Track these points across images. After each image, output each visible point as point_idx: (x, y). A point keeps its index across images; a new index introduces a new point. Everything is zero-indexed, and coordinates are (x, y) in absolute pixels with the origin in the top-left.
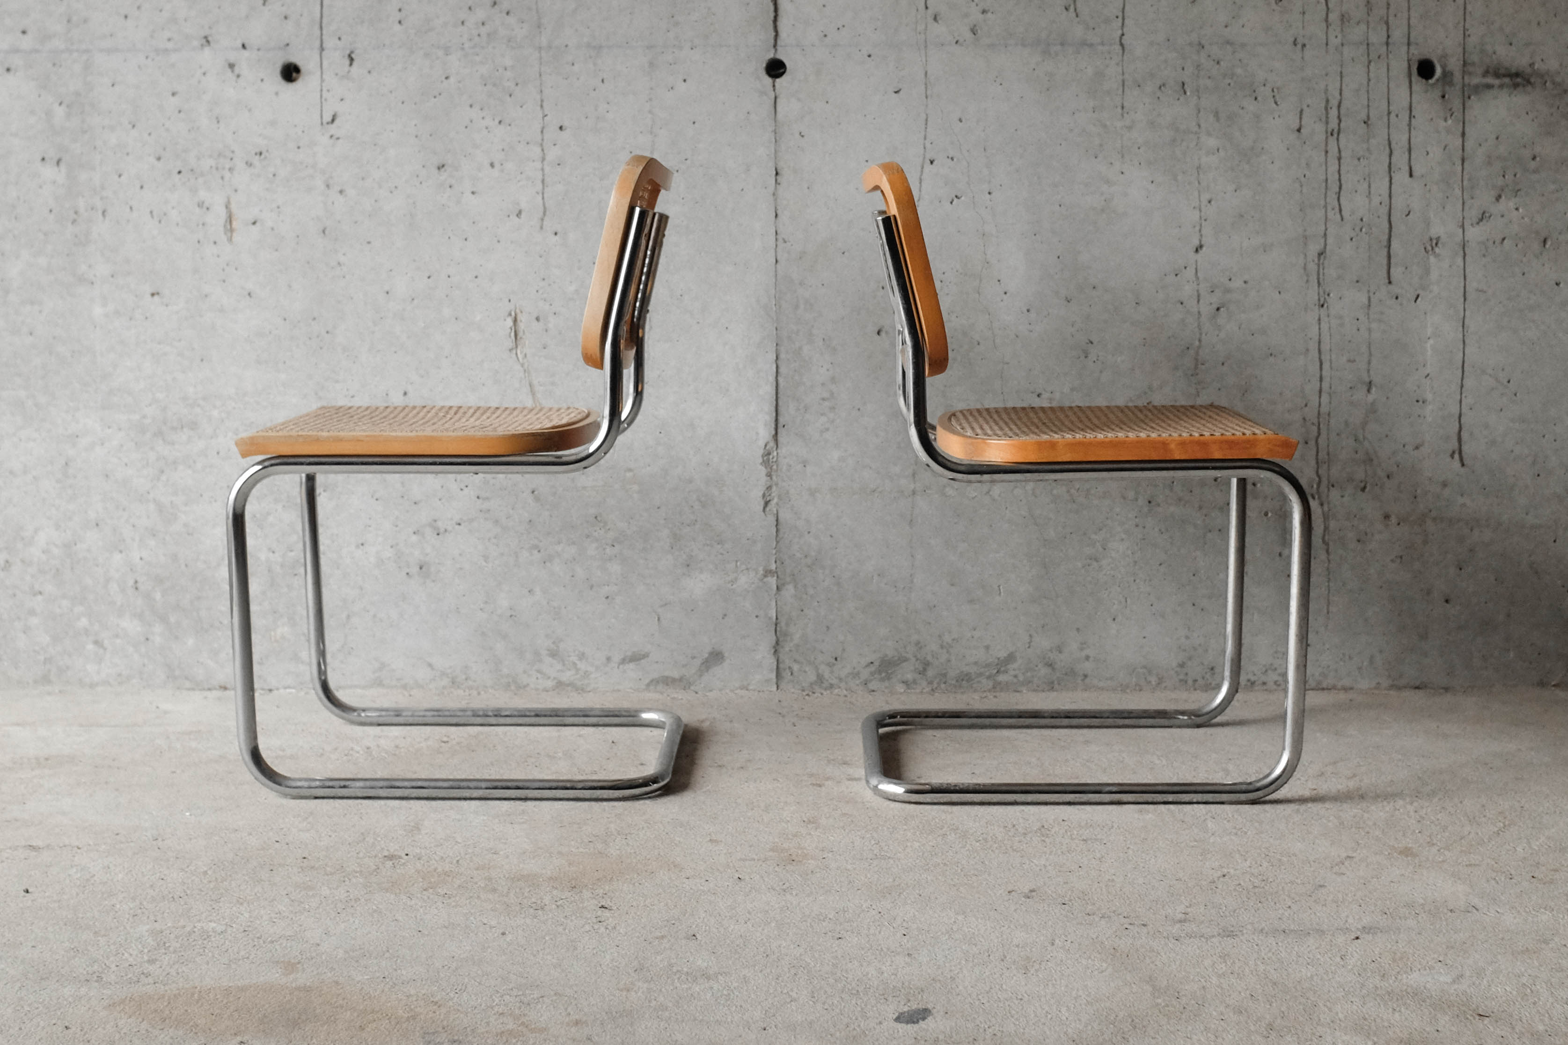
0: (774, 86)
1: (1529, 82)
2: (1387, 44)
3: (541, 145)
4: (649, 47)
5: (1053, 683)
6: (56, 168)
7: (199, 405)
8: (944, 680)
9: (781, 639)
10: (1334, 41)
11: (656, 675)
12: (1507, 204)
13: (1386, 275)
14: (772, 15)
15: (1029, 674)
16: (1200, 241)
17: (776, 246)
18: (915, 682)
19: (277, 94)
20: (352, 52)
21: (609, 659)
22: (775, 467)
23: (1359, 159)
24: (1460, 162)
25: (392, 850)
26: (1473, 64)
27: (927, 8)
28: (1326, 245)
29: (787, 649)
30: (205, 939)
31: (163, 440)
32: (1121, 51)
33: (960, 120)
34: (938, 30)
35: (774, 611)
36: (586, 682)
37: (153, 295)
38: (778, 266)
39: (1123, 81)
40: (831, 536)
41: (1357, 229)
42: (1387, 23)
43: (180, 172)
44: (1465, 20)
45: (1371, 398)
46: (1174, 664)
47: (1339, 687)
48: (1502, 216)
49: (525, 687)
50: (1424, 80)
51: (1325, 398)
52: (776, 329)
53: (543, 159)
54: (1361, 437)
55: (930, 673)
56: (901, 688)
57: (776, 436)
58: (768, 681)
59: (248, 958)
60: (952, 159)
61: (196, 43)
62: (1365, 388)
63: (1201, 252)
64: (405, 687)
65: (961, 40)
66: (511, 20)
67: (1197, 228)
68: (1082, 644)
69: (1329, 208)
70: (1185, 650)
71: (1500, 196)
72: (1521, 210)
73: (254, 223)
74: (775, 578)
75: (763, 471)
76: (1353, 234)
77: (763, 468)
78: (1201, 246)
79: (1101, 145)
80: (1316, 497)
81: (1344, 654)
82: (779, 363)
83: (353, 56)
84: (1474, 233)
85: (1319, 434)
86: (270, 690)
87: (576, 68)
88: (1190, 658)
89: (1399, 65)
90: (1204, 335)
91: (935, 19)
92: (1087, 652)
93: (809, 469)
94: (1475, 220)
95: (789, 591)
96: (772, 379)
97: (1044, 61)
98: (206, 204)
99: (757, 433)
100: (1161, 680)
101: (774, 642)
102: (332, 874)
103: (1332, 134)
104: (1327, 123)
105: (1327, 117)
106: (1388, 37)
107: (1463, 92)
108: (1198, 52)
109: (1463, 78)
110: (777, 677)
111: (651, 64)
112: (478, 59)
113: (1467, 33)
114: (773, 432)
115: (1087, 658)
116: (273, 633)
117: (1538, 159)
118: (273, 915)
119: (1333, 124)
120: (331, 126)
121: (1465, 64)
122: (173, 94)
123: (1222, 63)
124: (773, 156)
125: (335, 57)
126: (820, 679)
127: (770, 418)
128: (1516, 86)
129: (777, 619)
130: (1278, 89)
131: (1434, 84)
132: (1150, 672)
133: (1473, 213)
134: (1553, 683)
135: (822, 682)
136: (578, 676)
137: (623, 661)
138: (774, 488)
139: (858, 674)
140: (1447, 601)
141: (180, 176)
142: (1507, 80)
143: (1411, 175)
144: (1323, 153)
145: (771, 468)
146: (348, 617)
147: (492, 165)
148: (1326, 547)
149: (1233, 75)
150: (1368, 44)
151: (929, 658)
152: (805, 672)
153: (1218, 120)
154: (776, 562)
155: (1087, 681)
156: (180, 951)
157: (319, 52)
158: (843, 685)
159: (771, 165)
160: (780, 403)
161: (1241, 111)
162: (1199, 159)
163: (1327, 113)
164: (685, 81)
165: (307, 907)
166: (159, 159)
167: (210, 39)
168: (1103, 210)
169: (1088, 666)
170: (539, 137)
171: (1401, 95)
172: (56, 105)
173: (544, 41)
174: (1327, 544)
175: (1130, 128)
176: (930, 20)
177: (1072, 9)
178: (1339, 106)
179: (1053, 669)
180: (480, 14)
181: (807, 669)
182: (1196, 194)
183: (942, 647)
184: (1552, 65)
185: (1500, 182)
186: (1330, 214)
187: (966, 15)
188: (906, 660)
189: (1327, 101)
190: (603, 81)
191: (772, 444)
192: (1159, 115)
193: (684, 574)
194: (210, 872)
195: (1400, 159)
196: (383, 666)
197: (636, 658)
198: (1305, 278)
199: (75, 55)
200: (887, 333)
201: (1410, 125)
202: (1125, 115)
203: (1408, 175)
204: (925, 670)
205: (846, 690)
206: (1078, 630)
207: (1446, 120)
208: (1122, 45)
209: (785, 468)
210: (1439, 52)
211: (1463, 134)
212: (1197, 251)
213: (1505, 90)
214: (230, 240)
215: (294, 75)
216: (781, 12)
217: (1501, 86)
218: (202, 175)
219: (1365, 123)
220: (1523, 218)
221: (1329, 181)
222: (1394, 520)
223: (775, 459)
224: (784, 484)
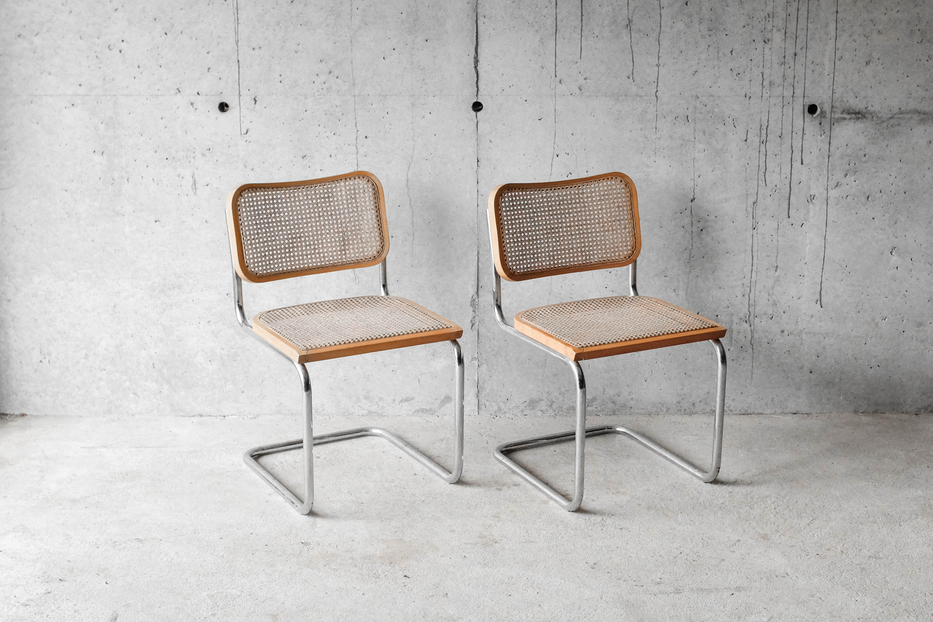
0: (476, 116)
1: (865, 117)
2: (793, 97)
3: (356, 146)
4: (413, 96)
5: (615, 411)
6: (101, 157)
7: (182, 277)
8: (561, 410)
9: (480, 390)
10: (766, 95)
11: (417, 408)
12: (850, 179)
13: (787, 214)
14: (476, 79)
15: (603, 407)
16: (694, 196)
17: (478, 197)
18: (547, 410)
19: (217, 118)
20: (256, 97)
21: (394, 400)
22: (477, 307)
23: (776, 156)
24: (828, 157)
25: (305, 539)
26: (837, 107)
27: (556, 76)
28: (757, 198)
29: (483, 395)
30: (233, 600)
31: (165, 294)
32: (656, 99)
33: (573, 134)
34: (563, 87)
35: (477, 377)
36: (383, 411)
37: (156, 221)
38: (478, 207)
39: (657, 115)
41: (774, 190)
42: (794, 87)
43: (167, 159)
44: (833, 85)
45: (777, 274)
46: (675, 402)
47: (756, 413)
48: (847, 185)
49: (352, 413)
50: (811, 115)
51: (754, 275)
52: (478, 239)
53: (357, 153)
54: (771, 293)
55: (554, 406)
56: (539, 414)
57: (477, 292)
58: (474, 410)
59: (255, 612)
60: (568, 154)
61: (173, 92)
62: (774, 269)
63: (694, 202)
64: (292, 414)
65: (574, 93)
66: (338, 81)
67: (692, 190)
68: (629, 392)
69: (760, 180)
70: (680, 395)
71: (847, 175)
72: (857, 181)
73: (207, 185)
74: (477, 361)
75: (471, 309)
76: (771, 193)
77: (471, 307)
78: (694, 199)
79: (644, 147)
80: (748, 322)
81: (759, 398)
82: (479, 255)
83: (256, 99)
84: (833, 193)
85: (750, 291)
86: (224, 416)
87: (374, 106)
88: (683, 399)
89: (799, 107)
90: (694, 243)
91: (560, 82)
92: (632, 396)
94: (834, 186)
95: (484, 367)
96: (475, 264)
97: (616, 104)
98: (182, 176)
99: (468, 291)
100: (668, 409)
101: (476, 392)
102: (281, 555)
103: (763, 143)
104: (760, 137)
105: (761, 134)
106: (794, 93)
107: (831, 121)
108: (695, 100)
109: (831, 115)
110: (478, 408)
111: (413, 105)
112: (322, 101)
113: (834, 91)
114: (476, 290)
115: (632, 399)
116: (224, 389)
117: (867, 156)
118: (260, 584)
119: (764, 137)
120: (245, 135)
121: (832, 107)
122: (162, 118)
123: (708, 106)
124: (476, 152)
125: (247, 100)
126: (500, 409)
127: (473, 283)
128: (858, 119)
129: (478, 381)
130: (736, 119)
131: (815, 118)
132: (663, 405)
133: (832, 183)
134: (861, 411)
135: (501, 411)
136: (379, 409)
137: (401, 401)
138: (477, 317)
139: (519, 407)
140: (811, 372)
141: (167, 161)
142: (853, 116)
143: (802, 164)
144: (758, 152)
145: (475, 308)
146: (263, 381)
147: (331, 156)
148: (751, 346)
149: (713, 112)
150: (783, 97)
151: (554, 399)
152: (492, 406)
153: (705, 135)
154: (477, 353)
155: (632, 410)
156: (224, 608)
157: (238, 97)
158: (511, 412)
159: (475, 157)
160: (480, 276)
161: (717, 131)
162: (694, 155)
163: (761, 132)
164: (430, 113)
165: (274, 578)
166: (156, 152)
167: (180, 89)
168: (645, 180)
169: (632, 403)
170: (355, 142)
171: (799, 122)
172: (100, 124)
173: (357, 92)
174: (753, 345)
175: (659, 139)
176: (558, 82)
177: (631, 78)
178: (767, 128)
179: (615, 404)
180: (323, 78)
182: (692, 172)
183: (560, 394)
184: (877, 108)
185: (847, 167)
186: (760, 182)
187: (576, 80)
188: (542, 400)
189: (761, 126)
190: (388, 113)
191: (476, 296)
192: (675, 133)
193: (431, 359)
194: (225, 556)
195: (797, 155)
196: (281, 404)
197: (407, 400)
198: (746, 215)
199: (108, 97)
201: (803, 138)
202: (657, 132)
203: (800, 163)
204: (551, 405)
205: (513, 415)
206: (628, 386)
207: (821, 136)
208: (656, 96)
209: (482, 307)
210: (820, 101)
211: (830, 143)
212: (692, 201)
213: (852, 120)
214: (195, 194)
215: (225, 108)
216: (480, 78)
217: (850, 119)
218: (179, 160)
219: (780, 137)
220: (858, 186)
221: (760, 167)
222: (786, 333)
223: (477, 303)
224: (482, 315)
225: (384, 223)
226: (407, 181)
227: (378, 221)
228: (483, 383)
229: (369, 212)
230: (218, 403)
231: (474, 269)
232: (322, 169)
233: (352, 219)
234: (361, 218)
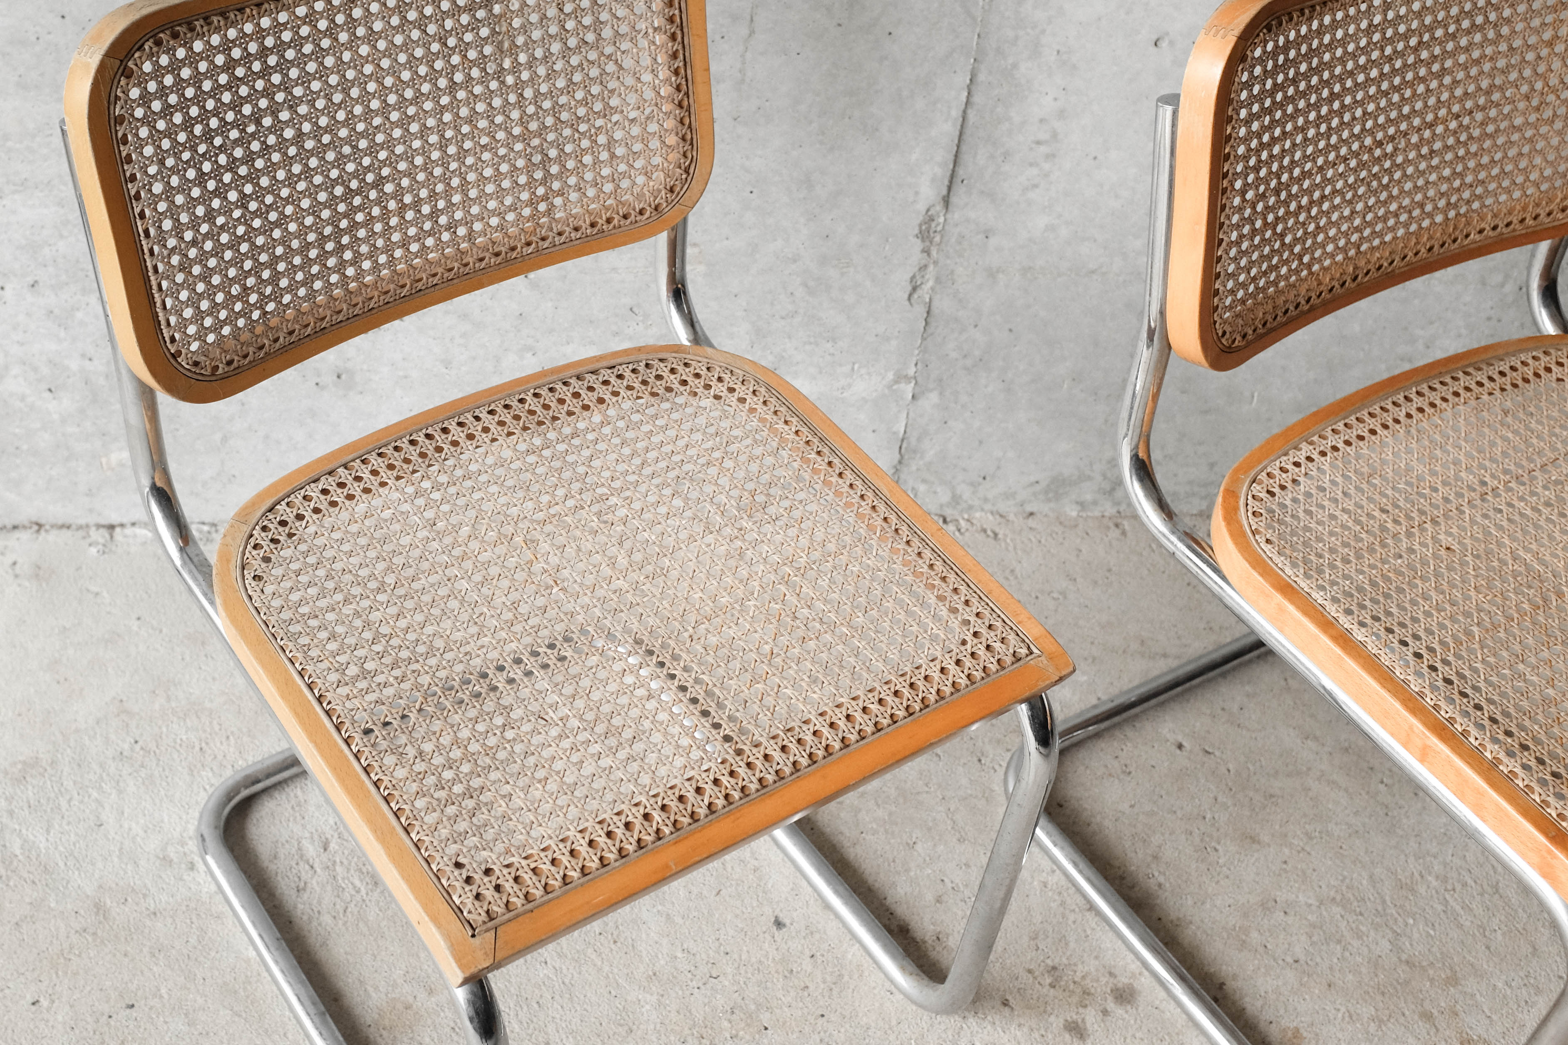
9: (907, 457)
22: (937, 239)
29: (915, 469)
35: (903, 424)
40: (1011, 330)
52: (979, 37)
57: (947, 197)
74: (912, 385)
75: (918, 245)
77: (919, 241)
82: (973, 88)
93: (993, 241)
95: (931, 400)
96: (956, 115)
99: (917, 193)
101: (896, 462)
114: (945, 191)
116: (104, 460)
127: (939, 169)
129: (905, 432)
135: (958, 503)
138: (931, 267)
139: (1014, 493)
145: (931, 242)
146: (225, 439)
152: (935, 493)
154: (916, 365)
158: (988, 507)
160: (964, 148)
181: (939, 490)
188: (1086, 480)
191: (939, 208)
204: (1112, 491)
205: (992, 513)
209: (953, 240)
223: (939, 228)
224: (948, 262)
225: (699, 79)
227: (676, 72)
228: (919, 439)
229: (643, 43)
230: (87, 495)
231: (947, 129)
233: (577, 77)
234: (611, 67)
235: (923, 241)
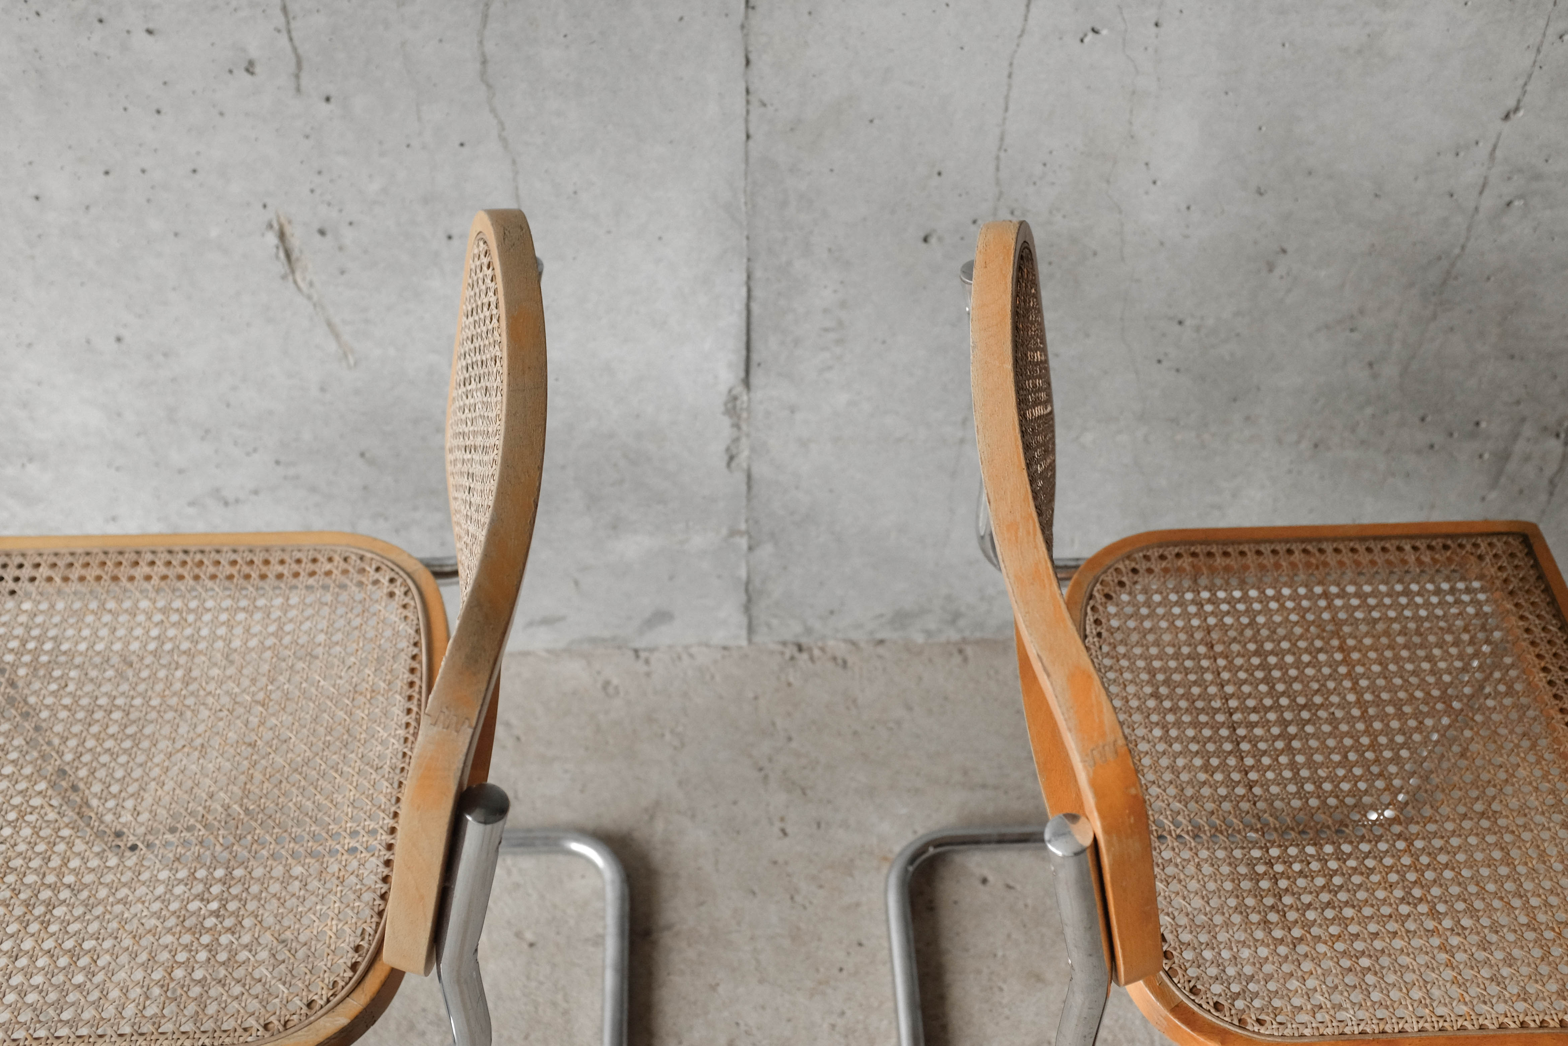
8: (978, 628)
9: (754, 597)
11: (578, 636)
16: (1518, 102)
17: (748, 112)
18: (938, 632)
22: (745, 415)
29: (763, 606)
35: (745, 570)
38: (751, 143)
40: (831, 490)
52: (748, 238)
55: (961, 622)
57: (746, 382)
58: (736, 637)
63: (1513, 119)
67: (1521, 82)
74: (746, 538)
75: (726, 420)
77: (727, 417)
78: (1517, 113)
82: (752, 284)
90: (1472, 239)
93: (799, 415)
96: (740, 306)
99: (716, 376)
101: (744, 600)
110: (749, 631)
114: (742, 374)
126: (808, 631)
127: (733, 355)
129: (748, 578)
135: (811, 634)
137: (531, 624)
138: (744, 440)
139: (861, 625)
145: (739, 417)
151: (963, 609)
152: (787, 625)
154: (747, 521)
158: (839, 636)
160: (754, 336)
168: (1360, 52)
181: (790, 623)
182: (1542, 23)
183: (982, 599)
188: (930, 612)
191: (740, 389)
193: (609, 536)
197: (548, 621)
200: (940, 239)
204: (953, 622)
205: (844, 641)
209: (760, 415)
212: (1507, 117)
223: (745, 405)
224: (760, 434)
226: (484, 62)
228: (763, 583)
231: (733, 318)
232: (151, 26)
235: (731, 417)
